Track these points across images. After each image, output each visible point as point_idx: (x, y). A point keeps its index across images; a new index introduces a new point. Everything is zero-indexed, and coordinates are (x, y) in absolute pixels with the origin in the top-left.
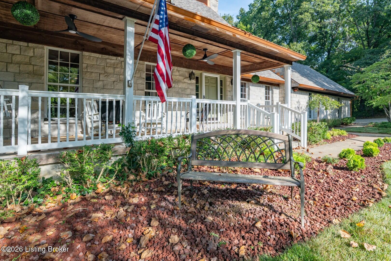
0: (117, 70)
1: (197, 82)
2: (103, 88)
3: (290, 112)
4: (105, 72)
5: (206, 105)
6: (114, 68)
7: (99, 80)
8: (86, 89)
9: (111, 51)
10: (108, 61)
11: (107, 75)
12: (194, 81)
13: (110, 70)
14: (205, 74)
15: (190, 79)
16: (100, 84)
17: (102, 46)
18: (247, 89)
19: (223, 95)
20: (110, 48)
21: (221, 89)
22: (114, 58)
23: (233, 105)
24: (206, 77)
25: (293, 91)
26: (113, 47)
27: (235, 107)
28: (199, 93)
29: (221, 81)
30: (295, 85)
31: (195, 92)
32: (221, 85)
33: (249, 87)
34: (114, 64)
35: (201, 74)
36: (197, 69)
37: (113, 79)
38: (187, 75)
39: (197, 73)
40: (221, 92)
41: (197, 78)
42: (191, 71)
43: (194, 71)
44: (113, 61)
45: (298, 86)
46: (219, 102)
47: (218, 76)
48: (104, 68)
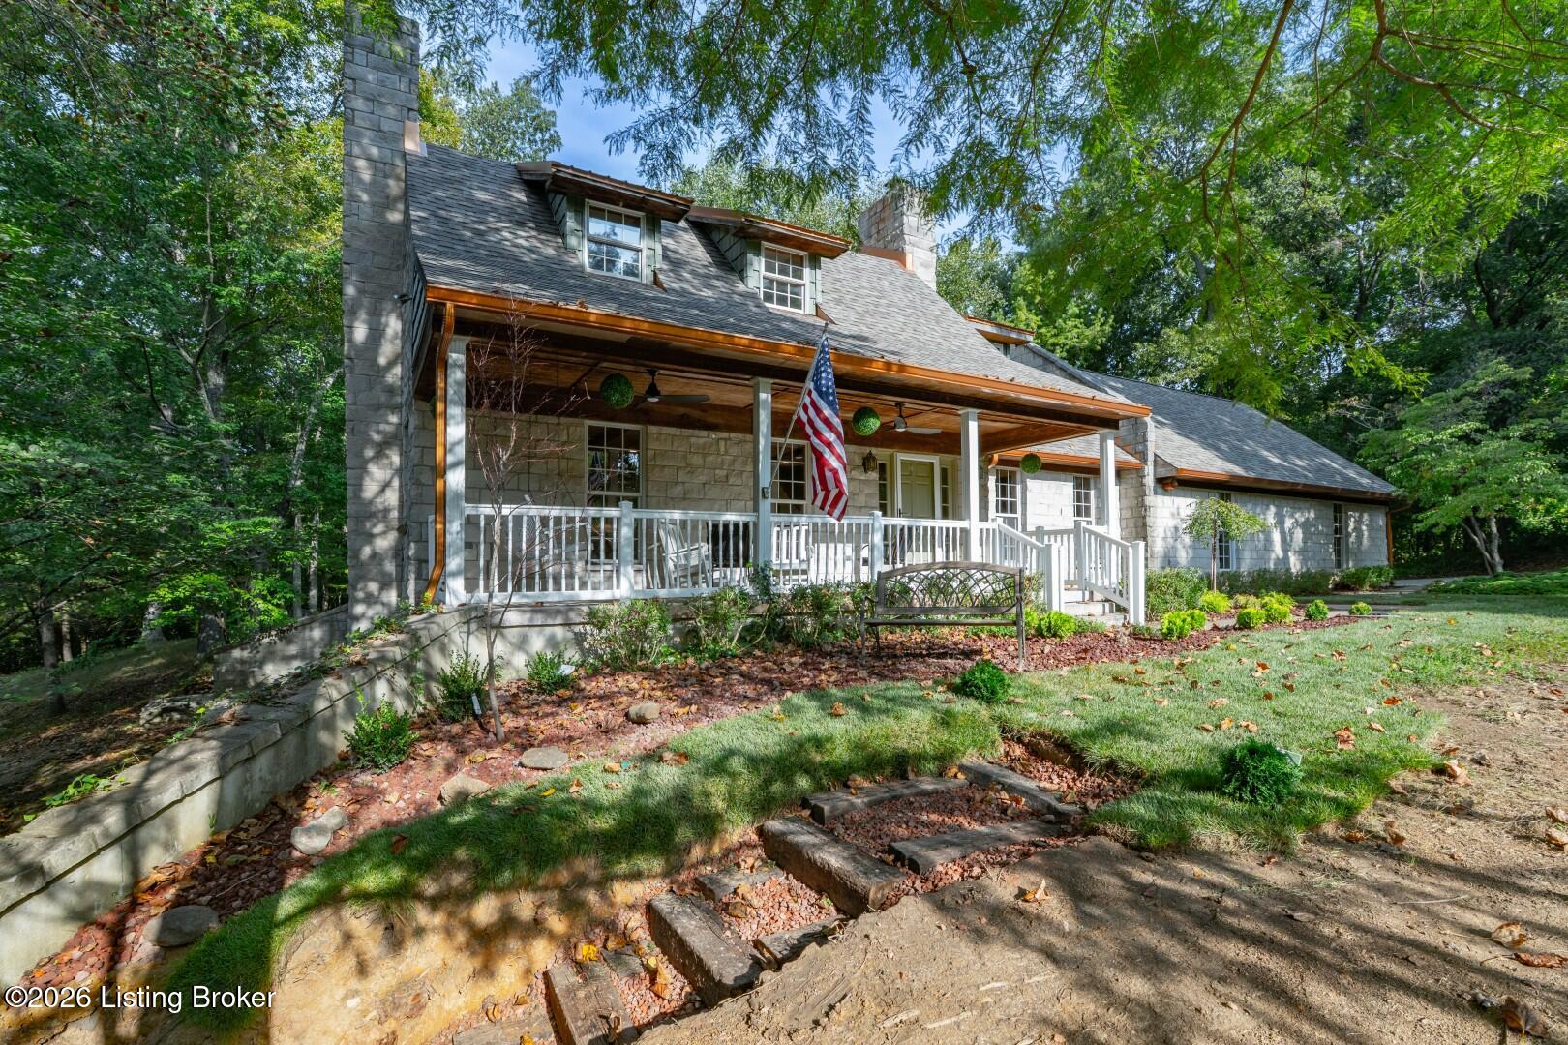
0: (710, 458)
1: (882, 477)
2: (685, 499)
3: (1114, 547)
4: (688, 465)
5: (902, 530)
6: (705, 455)
7: (677, 483)
8: (655, 500)
9: (699, 420)
10: (693, 440)
11: (692, 470)
12: (874, 475)
13: (696, 460)
14: (902, 456)
15: (866, 471)
16: (678, 490)
17: (682, 411)
18: (1019, 487)
19: (950, 505)
20: (696, 414)
21: (944, 492)
22: (704, 433)
23: (962, 530)
24: (904, 463)
25: (1160, 490)
26: (703, 411)
27: (965, 532)
28: (888, 502)
29: (944, 472)
30: (1163, 473)
31: (876, 502)
32: (944, 480)
33: (1024, 483)
34: (703, 447)
35: (892, 457)
36: (882, 446)
37: (703, 479)
38: (859, 462)
39: (881, 453)
40: (944, 499)
41: (882, 467)
42: (867, 450)
43: (874, 451)
44: (701, 441)
45: (1173, 474)
46: (940, 523)
47: (935, 459)
48: (685, 457)
